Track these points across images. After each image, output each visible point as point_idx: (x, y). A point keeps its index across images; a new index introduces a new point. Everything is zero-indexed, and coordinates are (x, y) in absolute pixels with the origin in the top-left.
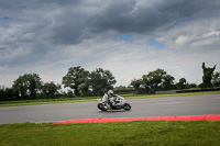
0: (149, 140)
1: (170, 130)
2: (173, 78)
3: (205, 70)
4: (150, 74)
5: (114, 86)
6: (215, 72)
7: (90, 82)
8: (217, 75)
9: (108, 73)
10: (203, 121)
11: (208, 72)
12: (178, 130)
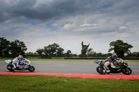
0: (44, 88)
1: (58, 82)
2: (63, 50)
3: (83, 46)
4: (49, 46)
5: (26, 52)
6: (89, 48)
7: (10, 48)
8: (90, 50)
9: (22, 43)
10: (79, 78)
11: (85, 48)
12: (63, 82)
